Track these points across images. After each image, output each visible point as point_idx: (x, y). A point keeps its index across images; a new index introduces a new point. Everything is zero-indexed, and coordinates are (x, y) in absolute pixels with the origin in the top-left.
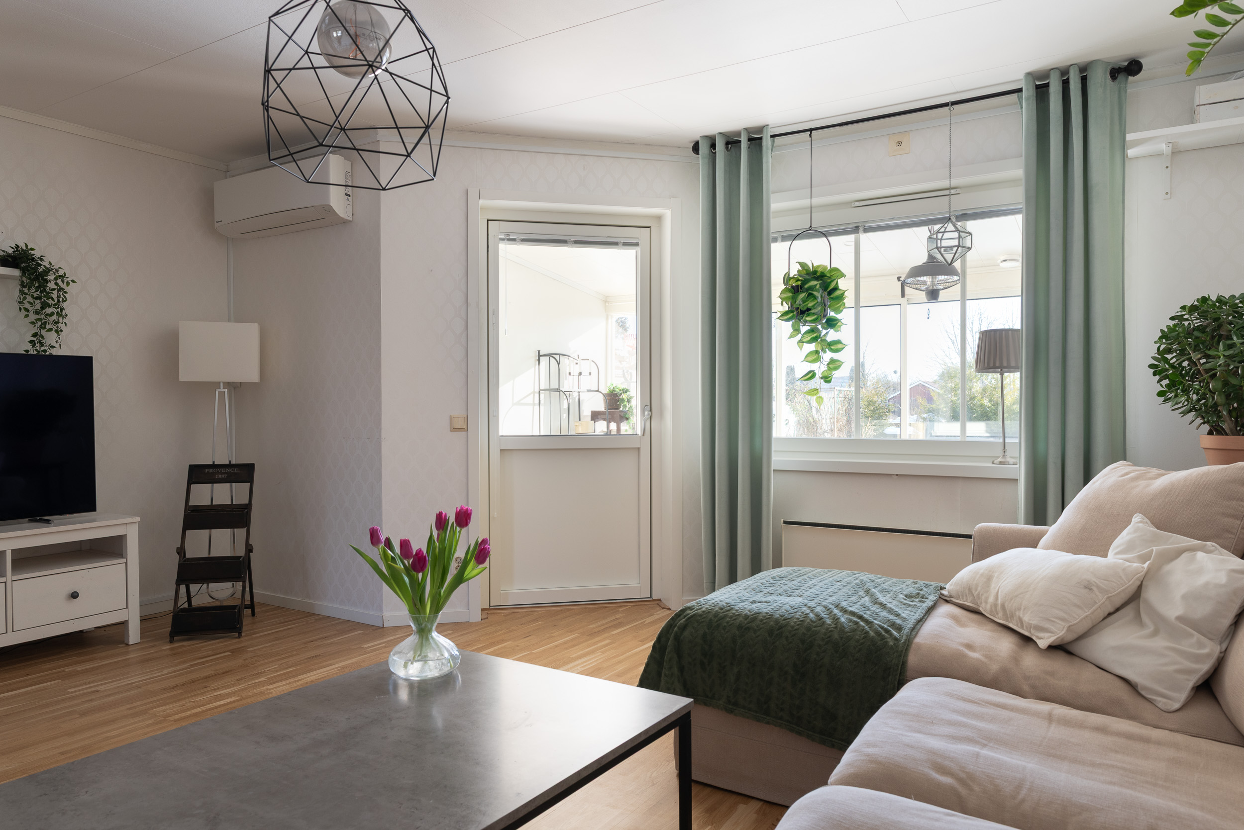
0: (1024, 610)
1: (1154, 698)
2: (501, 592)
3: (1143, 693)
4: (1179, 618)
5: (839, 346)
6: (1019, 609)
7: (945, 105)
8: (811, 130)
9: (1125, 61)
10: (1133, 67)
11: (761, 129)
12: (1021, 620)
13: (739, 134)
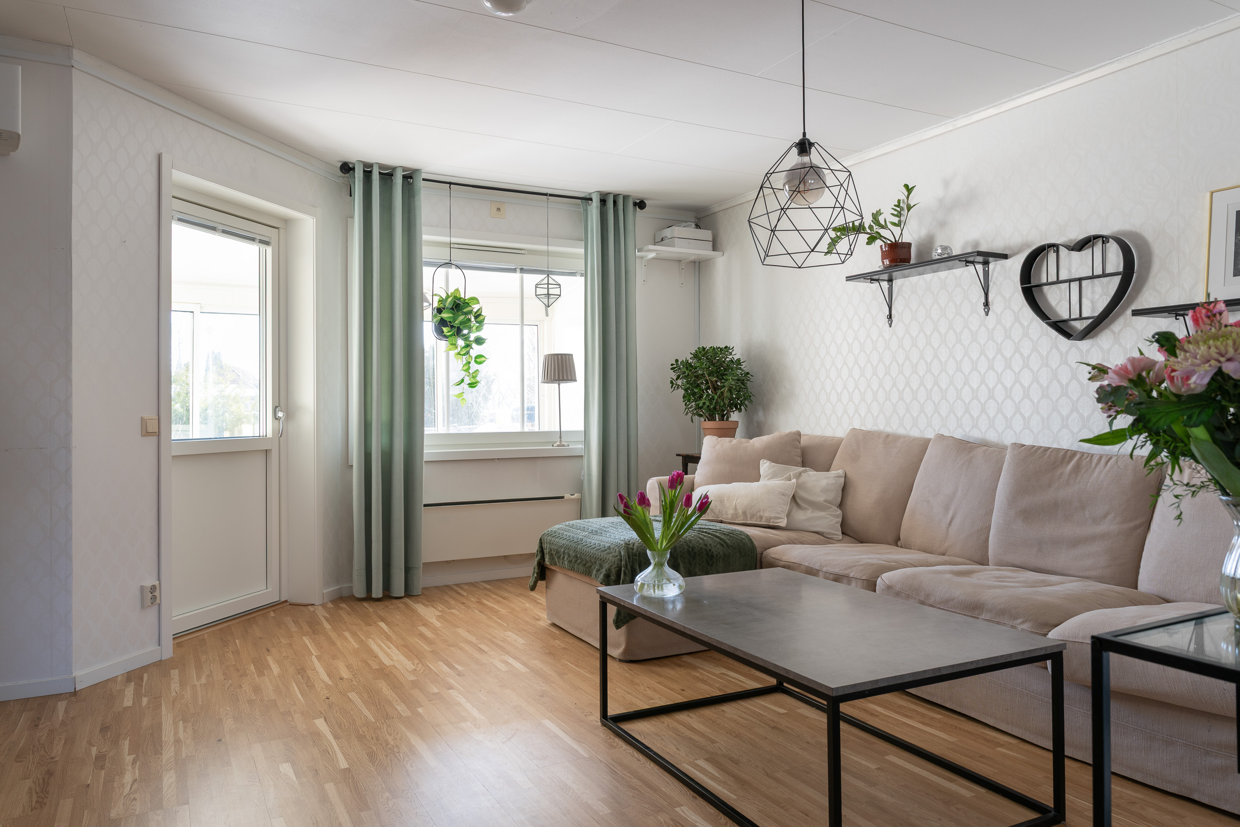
0: (763, 511)
1: (832, 536)
2: (174, 619)
3: (827, 536)
4: (825, 501)
5: (483, 359)
6: (759, 511)
7: (546, 195)
8: (450, 183)
9: (638, 200)
10: (641, 205)
11: (416, 171)
12: (761, 517)
13: (394, 169)
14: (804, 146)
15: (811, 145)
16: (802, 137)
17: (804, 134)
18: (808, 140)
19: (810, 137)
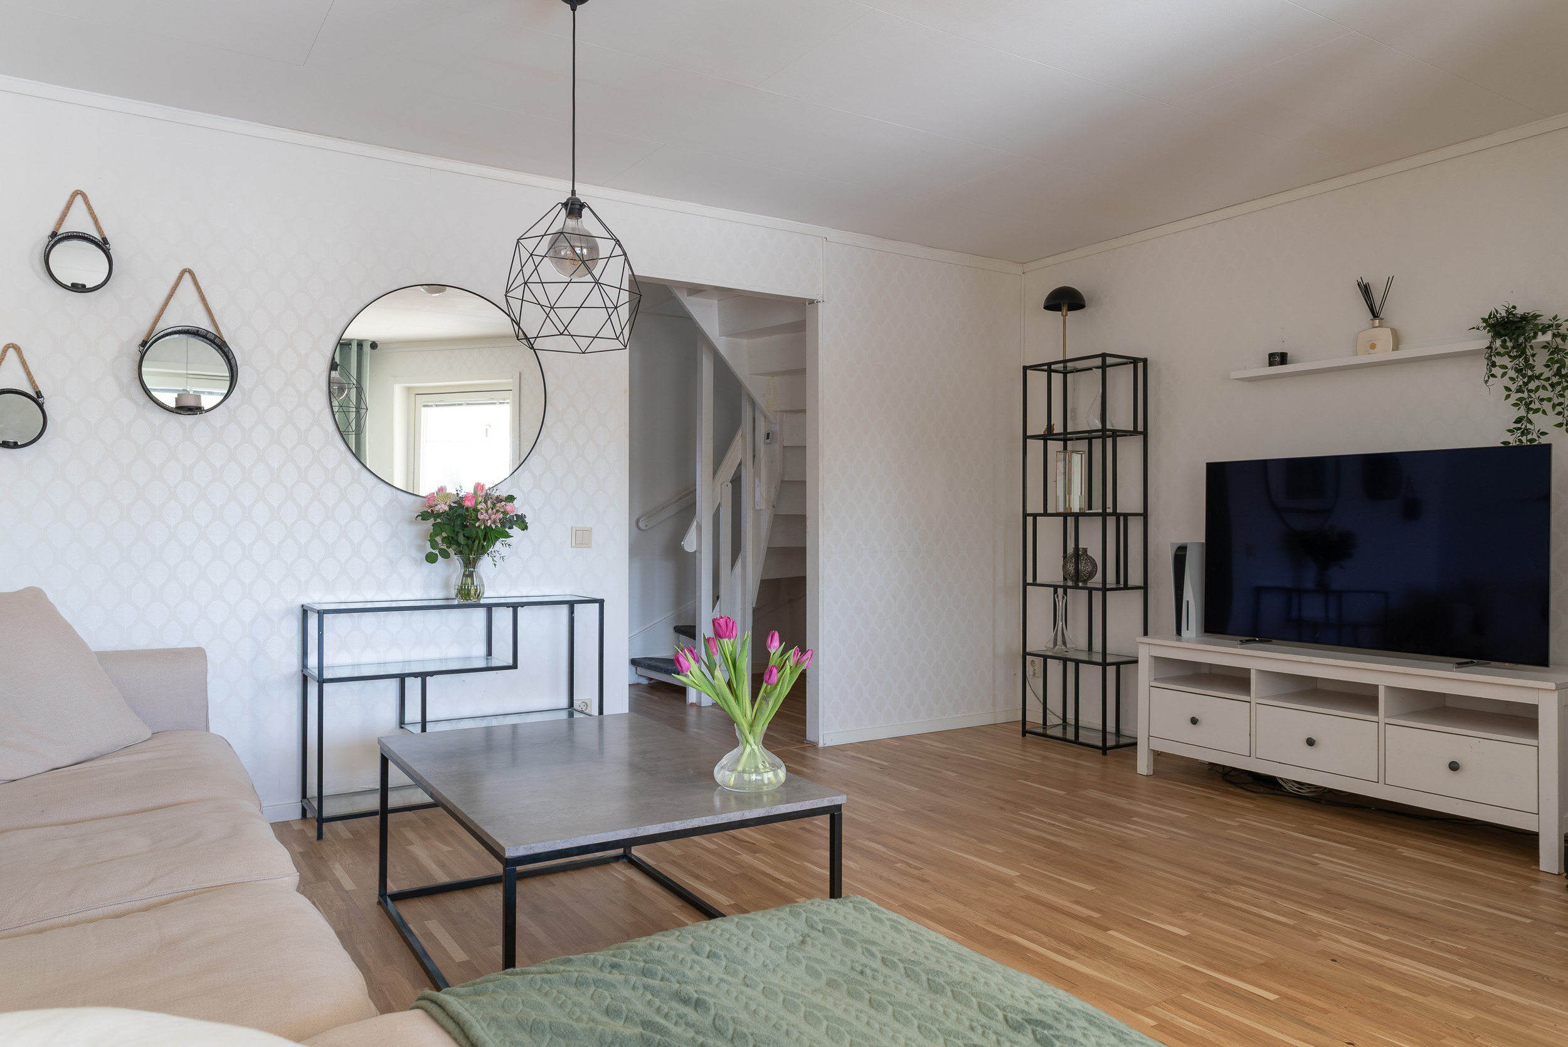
14: (574, 208)
15: (582, 206)
16: (570, 195)
17: (573, 192)
18: (579, 200)
19: (581, 196)
